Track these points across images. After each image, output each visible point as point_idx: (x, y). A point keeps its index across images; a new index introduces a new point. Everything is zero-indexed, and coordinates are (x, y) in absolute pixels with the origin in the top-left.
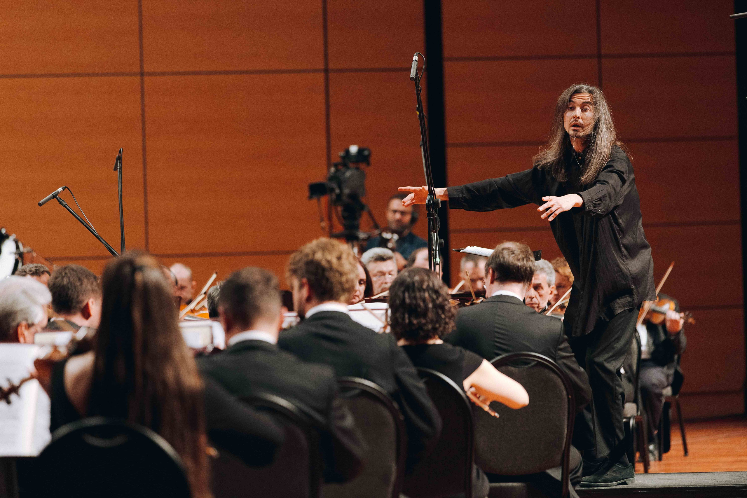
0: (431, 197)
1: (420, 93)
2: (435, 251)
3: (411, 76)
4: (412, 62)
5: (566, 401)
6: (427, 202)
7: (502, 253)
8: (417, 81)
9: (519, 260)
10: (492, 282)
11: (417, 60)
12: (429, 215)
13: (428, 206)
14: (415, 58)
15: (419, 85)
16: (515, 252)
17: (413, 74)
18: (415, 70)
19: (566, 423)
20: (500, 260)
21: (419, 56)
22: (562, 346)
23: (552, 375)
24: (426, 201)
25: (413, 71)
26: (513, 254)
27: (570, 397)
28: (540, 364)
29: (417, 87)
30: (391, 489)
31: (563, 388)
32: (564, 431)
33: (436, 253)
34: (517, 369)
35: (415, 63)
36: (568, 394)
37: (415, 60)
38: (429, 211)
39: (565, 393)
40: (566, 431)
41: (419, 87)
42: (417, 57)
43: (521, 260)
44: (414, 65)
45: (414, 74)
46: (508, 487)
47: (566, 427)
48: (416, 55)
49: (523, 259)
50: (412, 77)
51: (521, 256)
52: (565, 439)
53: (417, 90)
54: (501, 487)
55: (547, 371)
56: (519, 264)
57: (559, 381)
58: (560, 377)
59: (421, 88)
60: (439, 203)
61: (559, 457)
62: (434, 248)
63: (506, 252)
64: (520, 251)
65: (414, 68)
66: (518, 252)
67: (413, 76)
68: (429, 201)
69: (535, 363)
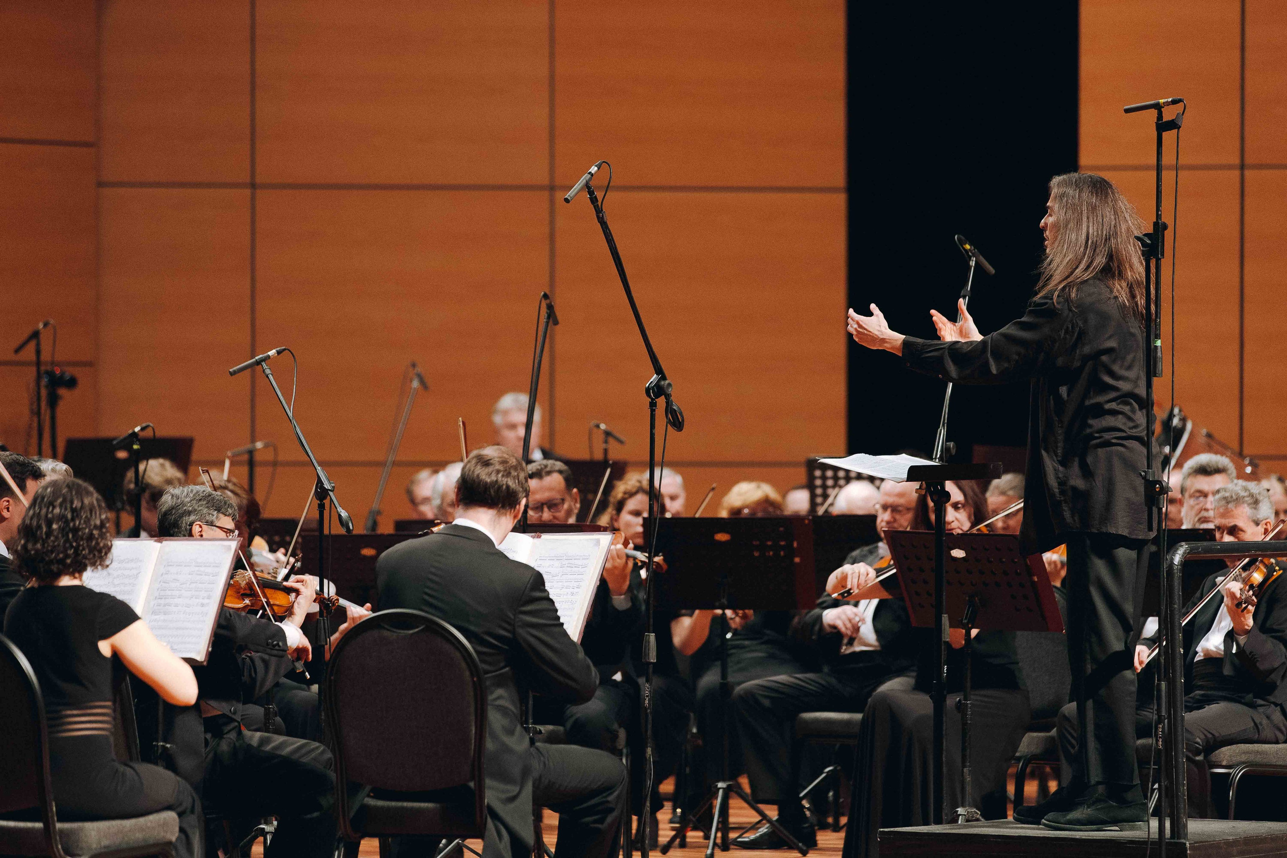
4: (585, 175)
5: (470, 686)
11: (594, 172)
19: (473, 718)
25: (575, 189)
27: (475, 679)
31: (465, 665)
32: (471, 730)
34: (395, 635)
35: (586, 178)
36: (472, 675)
37: (590, 173)
39: (467, 673)
42: (596, 168)
44: (584, 180)
45: (574, 194)
46: (412, 809)
54: (403, 808)
55: (438, 639)
57: (458, 654)
58: (458, 650)
60: (665, 387)
61: (467, 768)
65: (580, 184)
69: (423, 627)
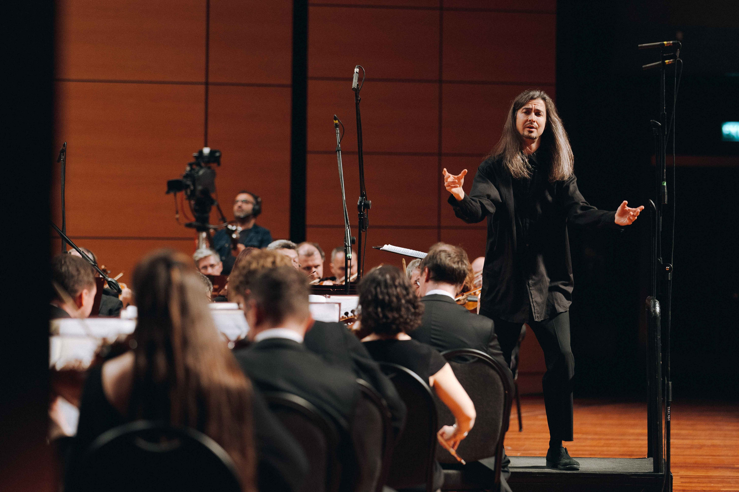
0: (363, 198)
1: (359, 102)
2: (348, 247)
3: (353, 86)
4: (354, 73)
5: (502, 396)
6: (358, 204)
7: (440, 255)
8: (357, 92)
9: (454, 263)
10: (427, 281)
11: (358, 72)
12: (360, 215)
13: (360, 207)
14: (356, 70)
15: (358, 95)
16: (452, 255)
17: (355, 83)
18: (357, 81)
19: (501, 417)
20: (437, 262)
21: (360, 68)
22: (492, 344)
23: (492, 372)
24: (358, 202)
25: (355, 82)
26: (450, 257)
27: (507, 392)
28: (481, 361)
29: (357, 97)
30: (374, 484)
31: (500, 384)
33: (349, 248)
34: (459, 365)
35: (356, 75)
36: (505, 390)
37: (357, 72)
38: (361, 211)
39: (502, 389)
40: (501, 423)
41: (358, 97)
42: (358, 70)
43: (456, 263)
44: (356, 76)
45: (356, 85)
47: (501, 420)
48: (357, 68)
49: (458, 262)
50: (354, 88)
51: (456, 259)
52: (500, 431)
53: (357, 100)
55: (487, 367)
56: (455, 266)
57: (498, 377)
58: (498, 373)
59: (360, 99)
60: (370, 204)
61: (493, 449)
62: (347, 245)
63: (443, 255)
64: (456, 254)
65: (356, 79)
66: (454, 256)
67: (355, 86)
68: (361, 202)
69: (476, 359)
